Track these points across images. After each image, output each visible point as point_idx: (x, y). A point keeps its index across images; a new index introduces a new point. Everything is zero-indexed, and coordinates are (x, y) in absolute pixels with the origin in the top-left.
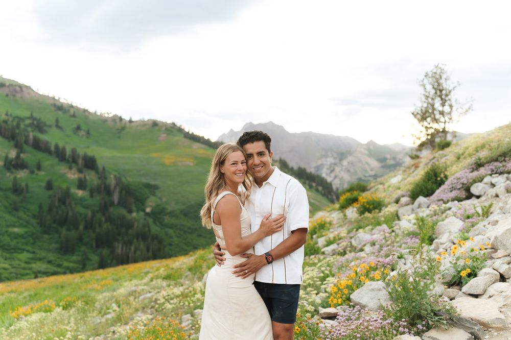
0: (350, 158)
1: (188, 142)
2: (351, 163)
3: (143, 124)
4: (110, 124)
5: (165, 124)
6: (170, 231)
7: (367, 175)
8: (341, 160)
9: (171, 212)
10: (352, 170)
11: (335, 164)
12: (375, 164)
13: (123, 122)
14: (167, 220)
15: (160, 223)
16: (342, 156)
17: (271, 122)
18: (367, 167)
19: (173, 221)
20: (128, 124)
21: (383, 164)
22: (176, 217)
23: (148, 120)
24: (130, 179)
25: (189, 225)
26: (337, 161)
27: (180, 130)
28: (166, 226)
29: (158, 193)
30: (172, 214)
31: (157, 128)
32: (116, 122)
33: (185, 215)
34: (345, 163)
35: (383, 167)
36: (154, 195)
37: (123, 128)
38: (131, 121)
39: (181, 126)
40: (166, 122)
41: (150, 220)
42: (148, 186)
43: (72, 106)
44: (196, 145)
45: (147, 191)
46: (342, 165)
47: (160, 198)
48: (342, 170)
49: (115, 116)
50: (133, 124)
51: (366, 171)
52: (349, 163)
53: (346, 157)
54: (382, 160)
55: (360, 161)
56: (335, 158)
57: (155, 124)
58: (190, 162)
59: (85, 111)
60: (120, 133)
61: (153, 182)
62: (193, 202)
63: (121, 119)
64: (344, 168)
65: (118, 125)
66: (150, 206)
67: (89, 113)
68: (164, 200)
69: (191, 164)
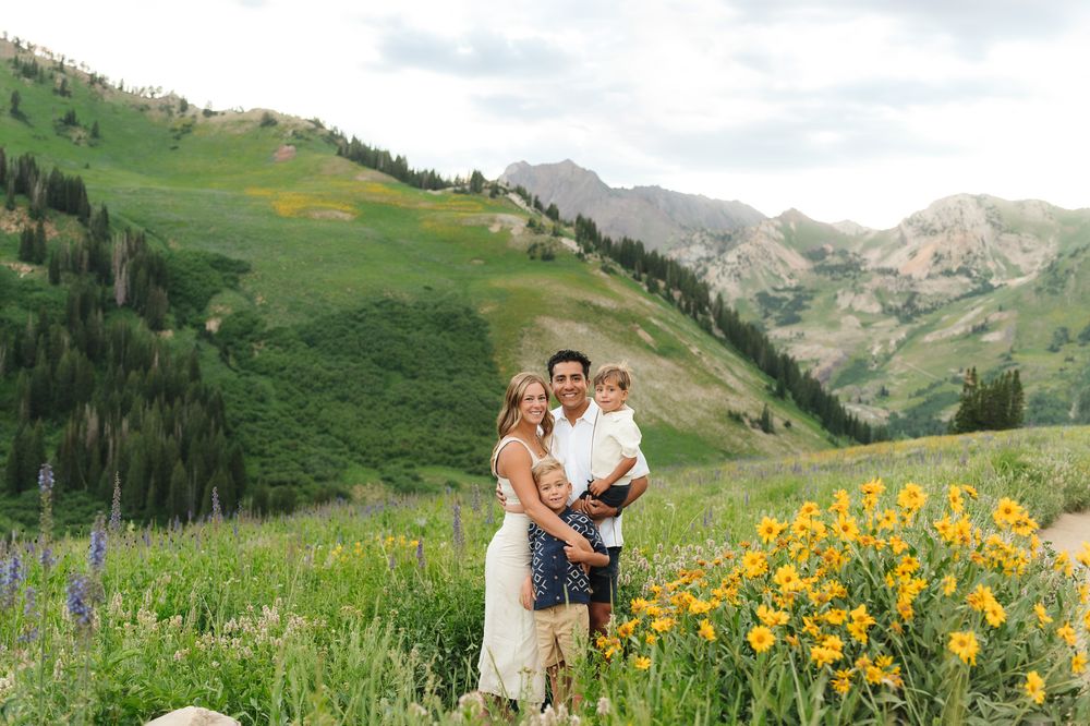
0: (745, 248)
1: (344, 165)
2: (744, 259)
3: (241, 120)
4: (156, 115)
5: (292, 123)
6: (264, 383)
7: (780, 287)
8: (722, 251)
9: (271, 334)
10: (746, 274)
11: (708, 259)
12: (798, 263)
13: (189, 114)
14: (260, 352)
15: (239, 359)
16: (725, 241)
18: (780, 269)
19: (277, 357)
20: (201, 119)
21: (818, 264)
22: (287, 346)
23: (253, 111)
24: (174, 246)
25: (317, 368)
26: (713, 253)
27: (333, 138)
28: (253, 368)
29: (247, 283)
30: (275, 338)
31: (273, 130)
32: (170, 113)
33: (311, 342)
34: (731, 257)
35: (817, 270)
36: (234, 286)
37: (188, 128)
38: (208, 113)
39: (335, 128)
40: (297, 117)
41: (212, 352)
42: (220, 264)
43: (61, 68)
44: (366, 175)
45: (216, 276)
46: (725, 263)
47: (250, 298)
48: (723, 273)
49: (172, 97)
50: (213, 119)
51: (778, 277)
52: (739, 257)
53: (734, 246)
54: (815, 255)
55: (766, 256)
56: (708, 247)
57: (268, 121)
58: (344, 214)
59: (94, 80)
60: (178, 138)
61: (235, 256)
62: (336, 310)
63: (184, 106)
64: (729, 267)
65: (176, 121)
66: (217, 315)
67: (105, 87)
68: (259, 300)
69: (347, 217)
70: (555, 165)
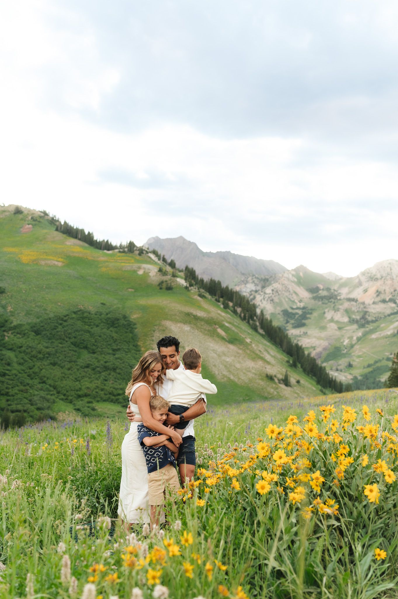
0: (276, 285)
1: (59, 236)
2: (275, 291)
3: (3, 210)
5: (31, 213)
6: (10, 354)
7: (295, 307)
8: (263, 287)
9: (15, 328)
10: (276, 300)
11: (256, 291)
12: (304, 294)
14: (9, 337)
16: (265, 282)
17: (181, 238)
18: (295, 297)
19: (18, 340)
21: (315, 295)
22: (24, 335)
23: (10, 205)
25: (40, 347)
26: (259, 288)
27: (53, 222)
28: (4, 346)
29: (2, 299)
30: (17, 330)
31: (21, 216)
33: (37, 333)
34: (268, 290)
35: (315, 298)
39: (55, 216)
40: (34, 210)
44: (71, 241)
46: (265, 293)
47: (4, 307)
48: (264, 299)
51: (294, 302)
52: (273, 290)
53: (270, 284)
54: (314, 290)
55: (288, 290)
56: (256, 285)
57: (18, 211)
58: (58, 263)
62: (52, 315)
64: (267, 296)
68: (9, 309)
69: (60, 264)
70: (174, 239)
